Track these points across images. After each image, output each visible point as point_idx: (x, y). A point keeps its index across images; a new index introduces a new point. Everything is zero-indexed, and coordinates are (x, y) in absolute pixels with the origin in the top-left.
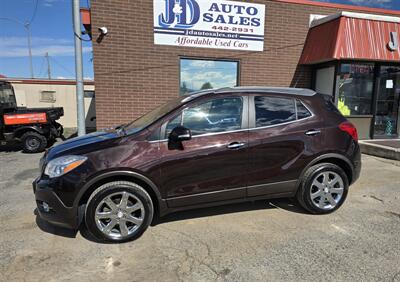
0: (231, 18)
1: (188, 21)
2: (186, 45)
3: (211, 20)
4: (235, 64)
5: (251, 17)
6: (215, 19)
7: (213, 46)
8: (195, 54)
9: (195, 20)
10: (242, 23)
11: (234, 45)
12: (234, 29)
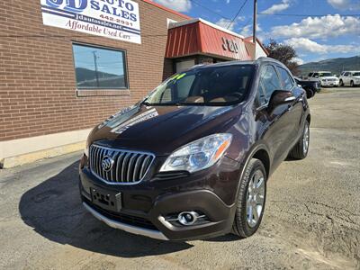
0: (115, 9)
1: (77, 5)
2: (77, 30)
3: (98, 8)
4: (121, 54)
5: (130, 12)
6: (101, 8)
7: (102, 34)
8: (87, 41)
9: (84, 6)
10: (123, 17)
11: (120, 36)
12: (118, 21)
